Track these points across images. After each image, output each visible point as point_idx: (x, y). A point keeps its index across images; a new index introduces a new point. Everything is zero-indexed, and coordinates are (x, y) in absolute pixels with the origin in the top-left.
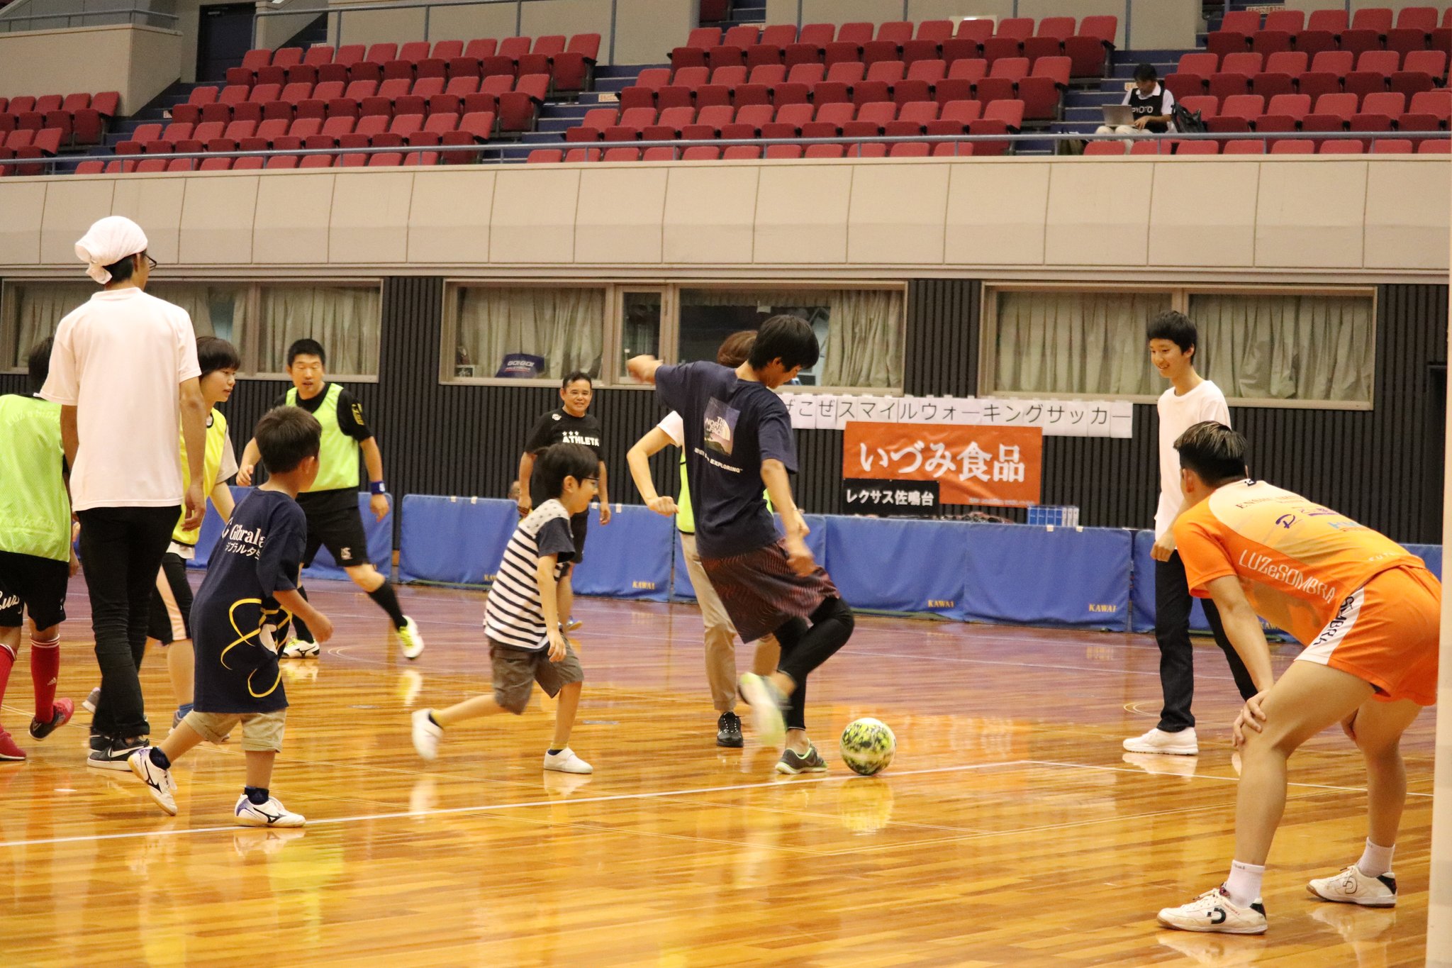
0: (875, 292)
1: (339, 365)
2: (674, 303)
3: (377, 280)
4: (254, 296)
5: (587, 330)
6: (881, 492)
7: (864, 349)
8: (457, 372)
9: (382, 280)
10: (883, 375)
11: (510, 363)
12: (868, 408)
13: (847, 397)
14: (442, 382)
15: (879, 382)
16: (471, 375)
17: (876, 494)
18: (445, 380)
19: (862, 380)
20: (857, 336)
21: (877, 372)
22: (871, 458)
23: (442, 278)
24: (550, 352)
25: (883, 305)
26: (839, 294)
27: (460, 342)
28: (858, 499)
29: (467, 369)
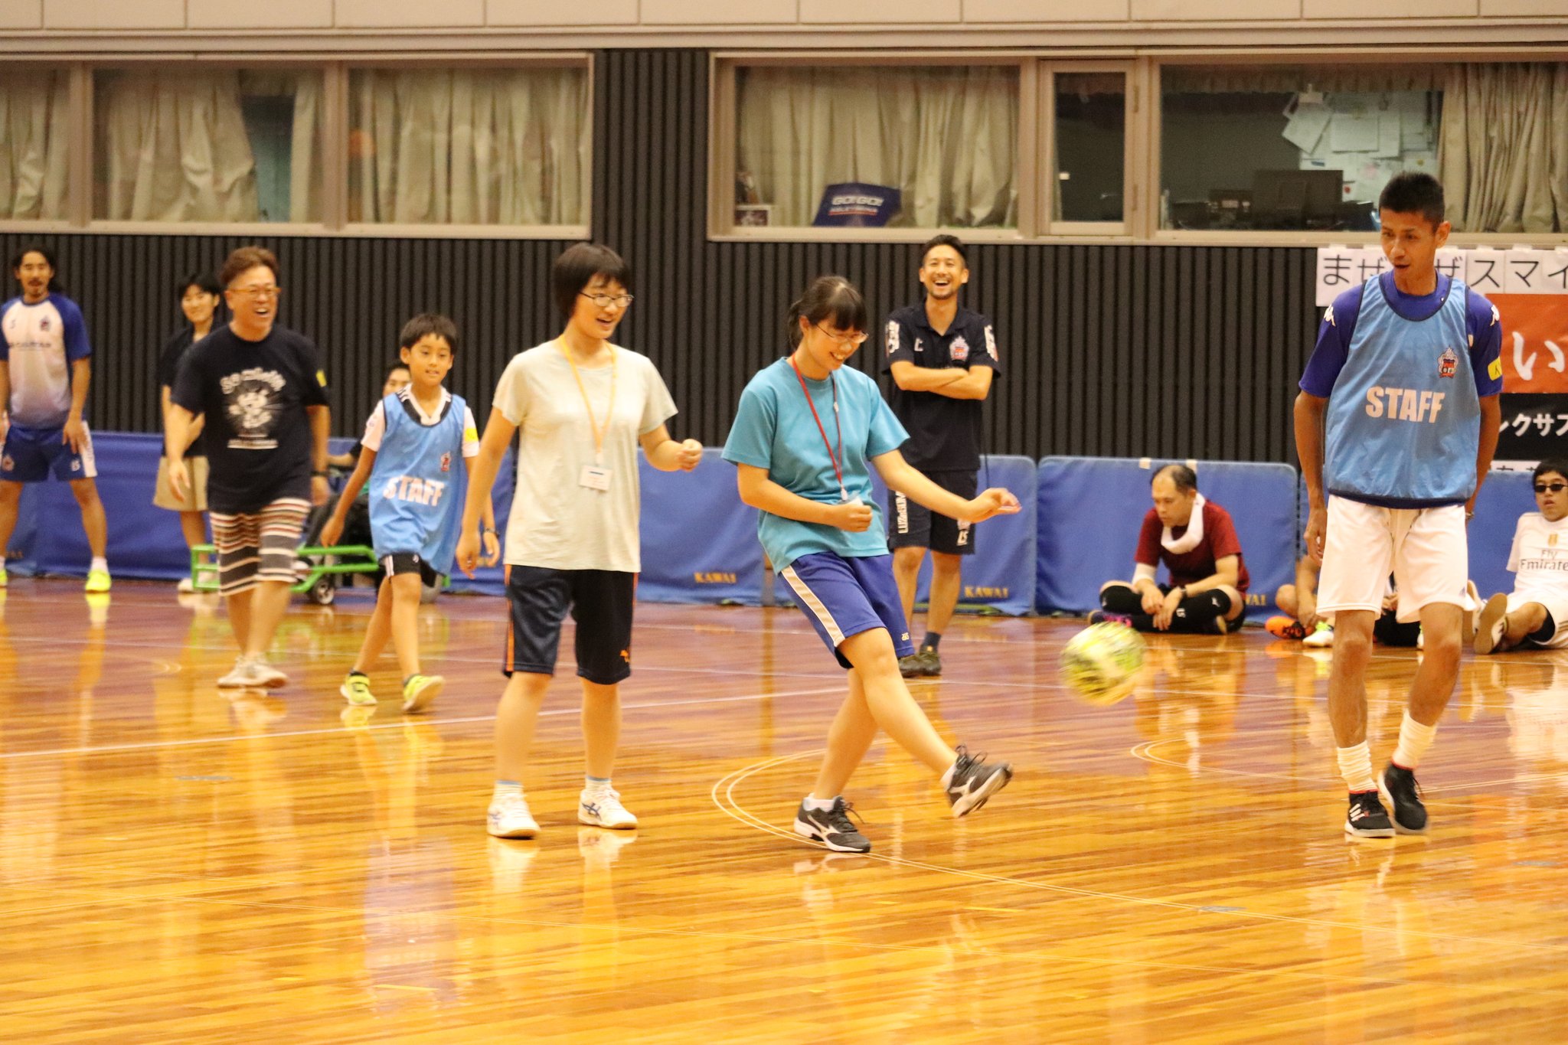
0: (1526, 66)
1: (505, 210)
2: (1150, 90)
3: (582, 55)
4: (335, 87)
5: (982, 139)
6: (1554, 416)
7: (1509, 167)
8: (739, 217)
9: (591, 56)
10: (1545, 211)
11: (838, 200)
12: (1524, 269)
13: (1485, 252)
14: (714, 236)
15: (1541, 224)
16: (765, 223)
17: (1544, 421)
18: (716, 232)
19: (1508, 219)
20: (1495, 145)
21: (1535, 207)
22: (1533, 357)
23: (706, 51)
24: (912, 178)
25: (1541, 89)
26: (1457, 71)
27: (740, 165)
28: (1511, 430)
29: (756, 212)
